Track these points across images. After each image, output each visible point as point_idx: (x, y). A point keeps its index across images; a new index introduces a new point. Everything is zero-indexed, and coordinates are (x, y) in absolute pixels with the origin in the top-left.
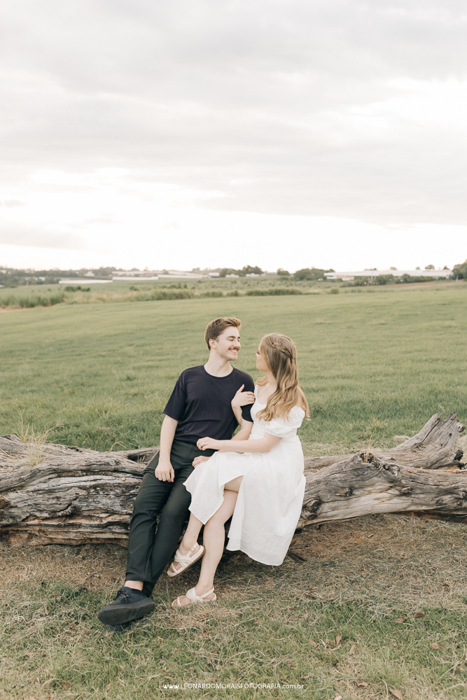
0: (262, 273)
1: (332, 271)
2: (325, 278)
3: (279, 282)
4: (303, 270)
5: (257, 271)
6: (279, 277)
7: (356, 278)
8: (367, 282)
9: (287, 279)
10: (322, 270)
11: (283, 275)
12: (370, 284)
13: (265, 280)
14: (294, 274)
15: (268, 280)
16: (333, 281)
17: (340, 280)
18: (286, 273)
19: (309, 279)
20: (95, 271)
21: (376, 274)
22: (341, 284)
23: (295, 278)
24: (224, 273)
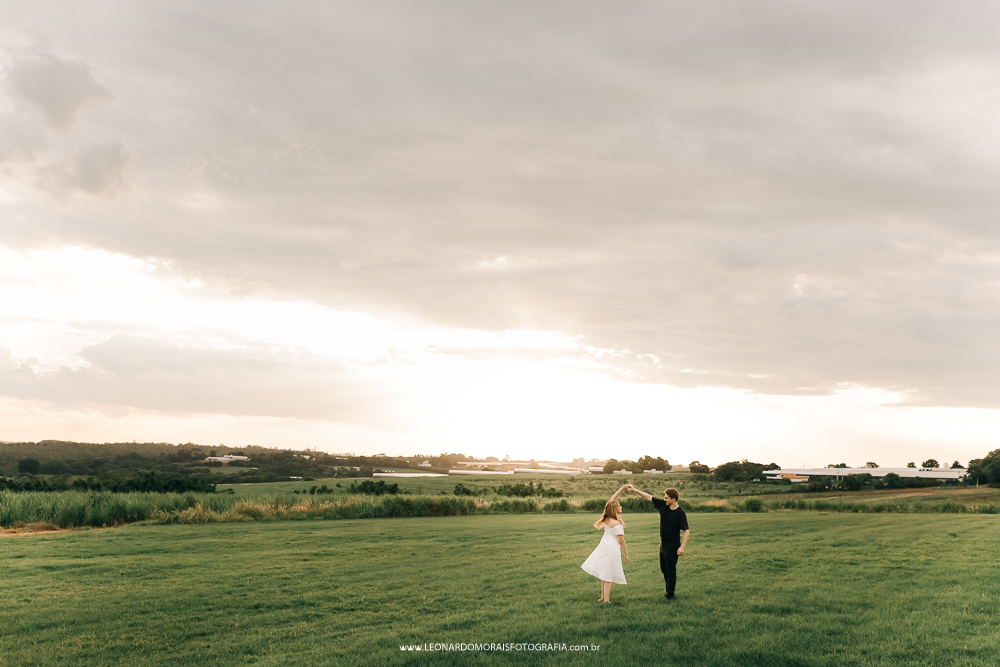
0: (670, 468)
1: (774, 467)
2: (763, 478)
3: (691, 483)
4: (729, 464)
5: (661, 465)
6: (692, 474)
7: (812, 478)
8: (830, 485)
9: (704, 478)
10: (759, 465)
11: (698, 471)
12: (835, 489)
13: (670, 479)
14: (716, 470)
15: (676, 479)
16: (776, 482)
17: (786, 481)
18: (705, 469)
19: (737, 480)
20: (433, 460)
21: (844, 472)
22: (789, 488)
23: (717, 477)
24: (612, 467)
